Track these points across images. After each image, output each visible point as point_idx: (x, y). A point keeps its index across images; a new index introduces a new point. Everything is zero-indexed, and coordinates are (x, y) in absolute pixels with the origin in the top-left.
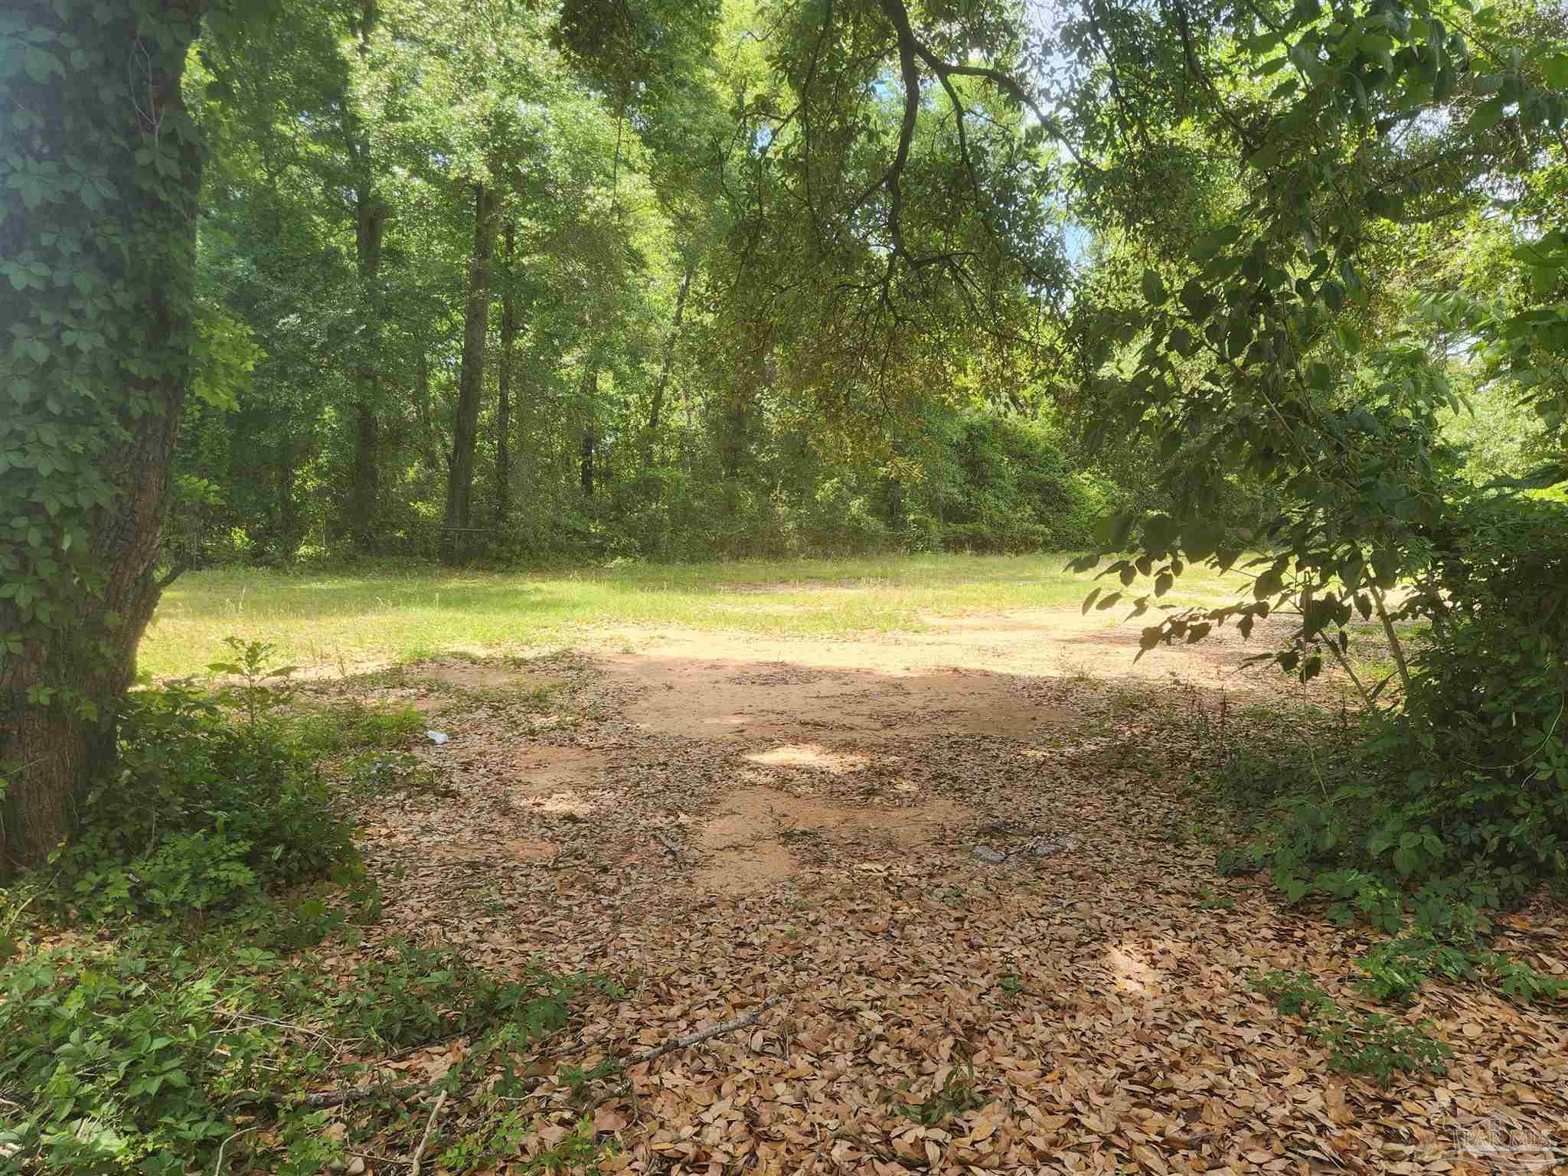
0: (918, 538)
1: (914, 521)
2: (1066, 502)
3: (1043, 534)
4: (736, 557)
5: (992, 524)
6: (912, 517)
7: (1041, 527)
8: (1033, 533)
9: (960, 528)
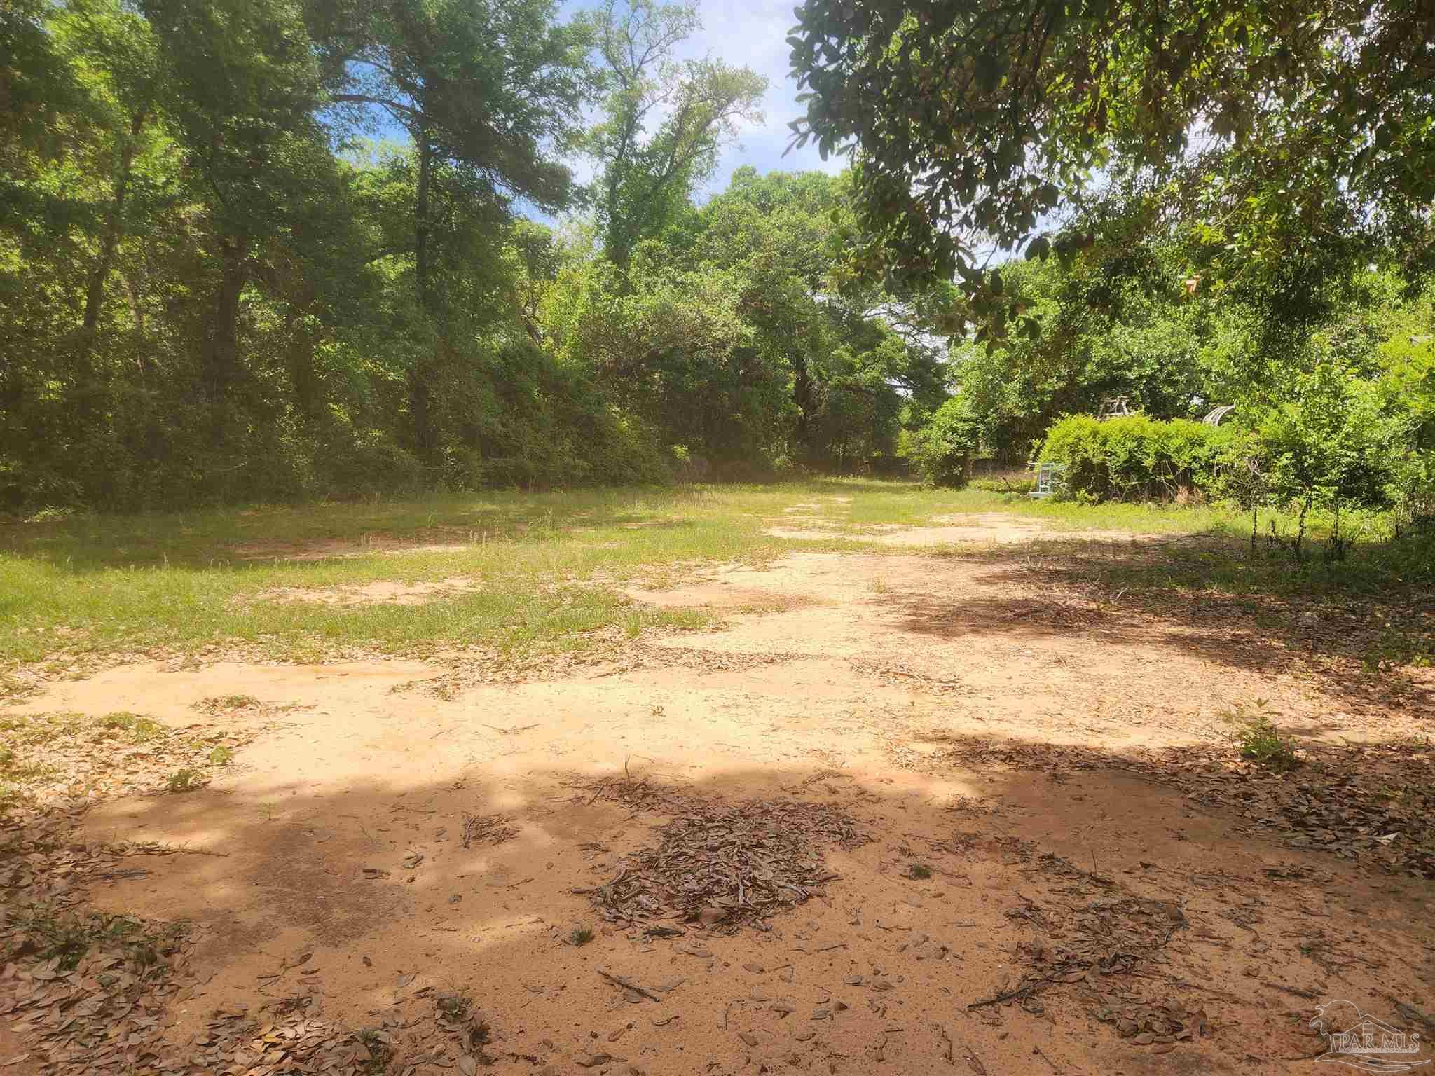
0: (458, 473)
1: (452, 454)
2: (602, 435)
3: (583, 469)
4: (231, 502)
5: (532, 456)
6: (449, 450)
7: (581, 462)
8: (575, 467)
9: (501, 462)
